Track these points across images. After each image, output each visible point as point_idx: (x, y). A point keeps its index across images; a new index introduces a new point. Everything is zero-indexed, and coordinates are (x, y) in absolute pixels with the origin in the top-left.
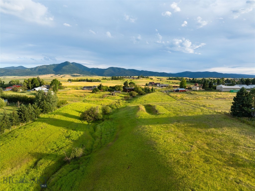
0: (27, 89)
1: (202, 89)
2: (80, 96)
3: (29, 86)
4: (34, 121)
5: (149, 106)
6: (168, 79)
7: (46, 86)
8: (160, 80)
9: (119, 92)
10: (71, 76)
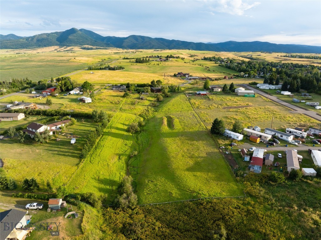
3: (62, 89)
4: (103, 135)
9: (147, 94)
10: (81, 48)
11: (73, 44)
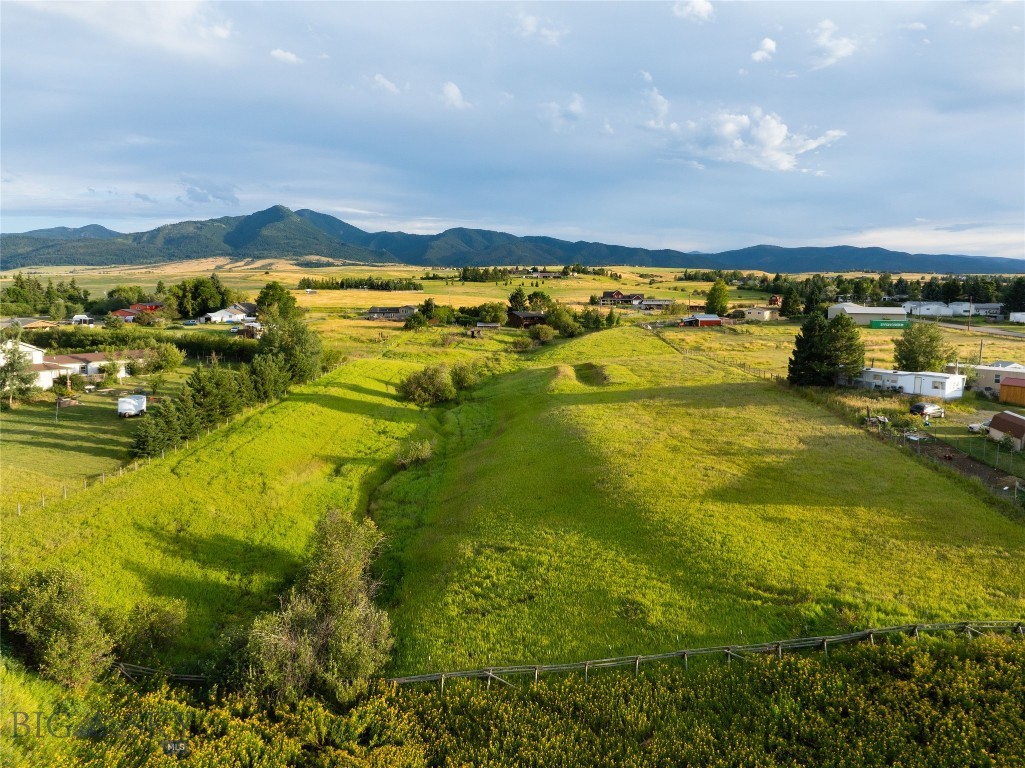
0: (180, 316)
1: (781, 315)
2: (371, 341)
3: (185, 308)
4: (283, 400)
5: (590, 366)
6: (680, 279)
7: (243, 308)
8: (647, 280)
9: (495, 328)
10: (298, 265)
11: (274, 253)
